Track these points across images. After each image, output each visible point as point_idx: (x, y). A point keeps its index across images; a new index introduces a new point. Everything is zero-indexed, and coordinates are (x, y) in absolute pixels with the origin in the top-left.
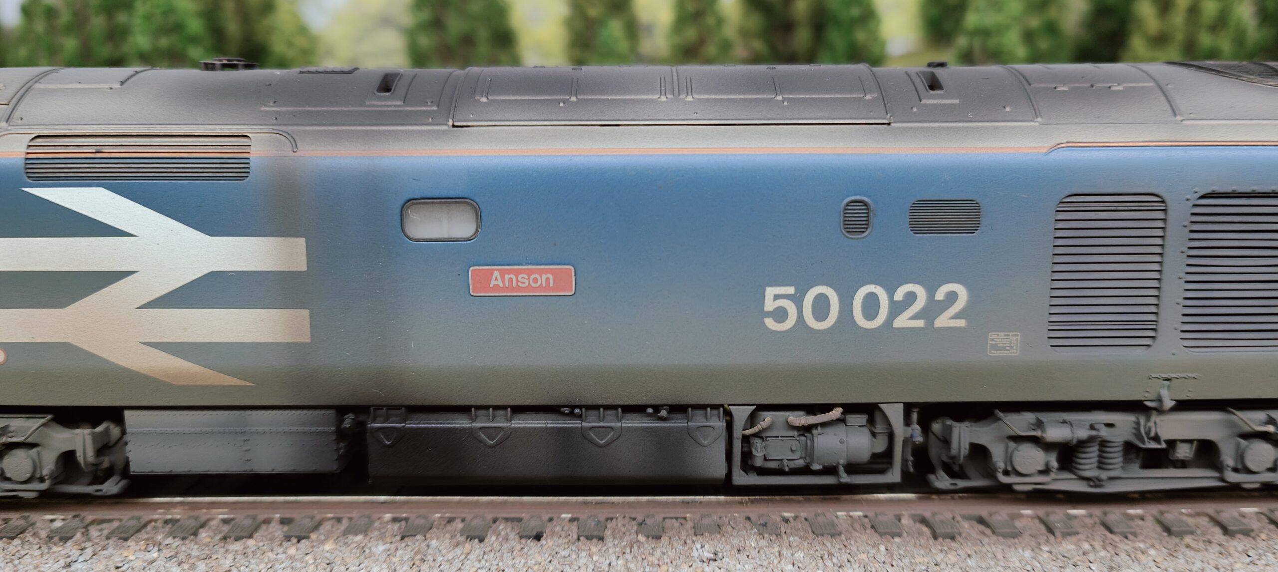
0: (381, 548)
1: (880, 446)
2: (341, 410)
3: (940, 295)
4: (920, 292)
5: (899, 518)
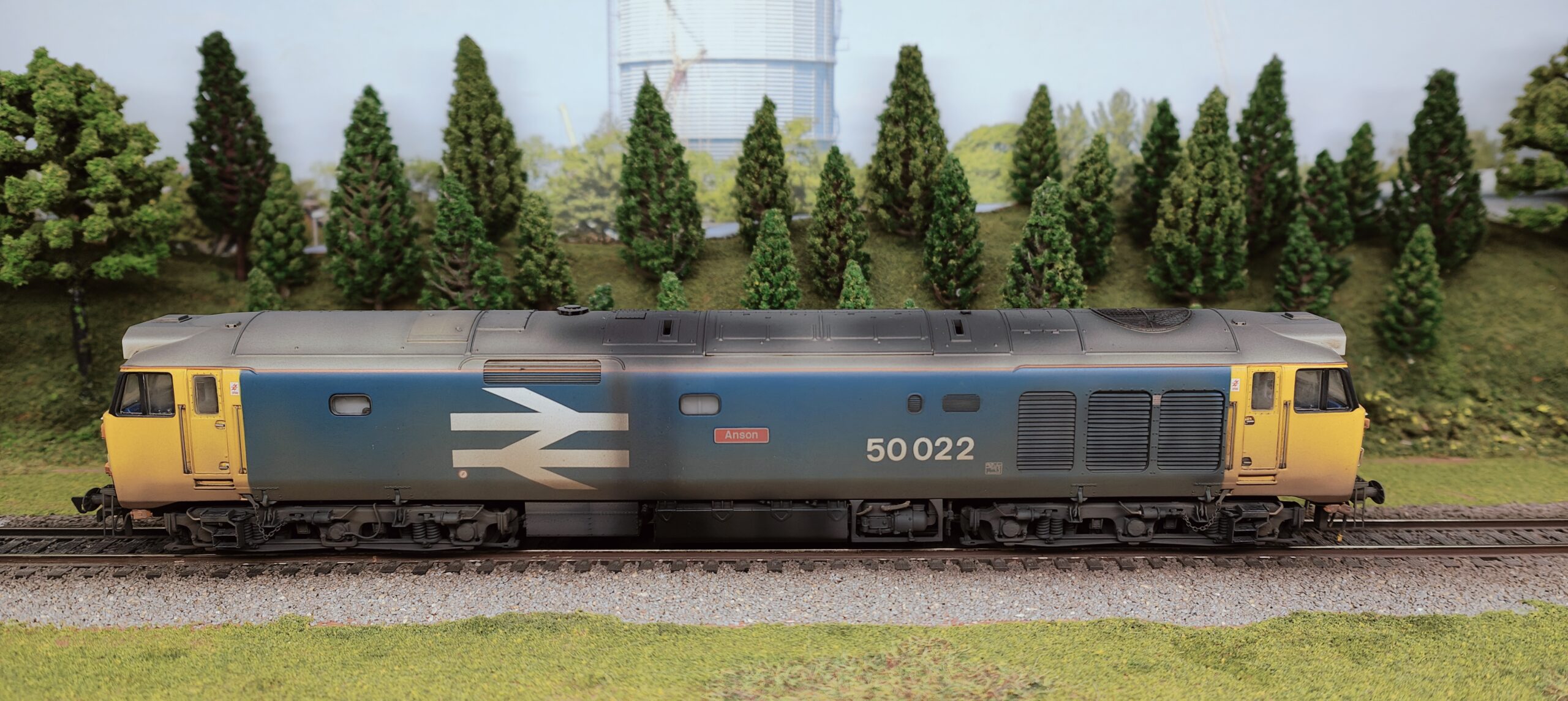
0: (662, 576)
1: (931, 523)
2: (641, 502)
3: (959, 443)
4: (949, 441)
5: (944, 561)
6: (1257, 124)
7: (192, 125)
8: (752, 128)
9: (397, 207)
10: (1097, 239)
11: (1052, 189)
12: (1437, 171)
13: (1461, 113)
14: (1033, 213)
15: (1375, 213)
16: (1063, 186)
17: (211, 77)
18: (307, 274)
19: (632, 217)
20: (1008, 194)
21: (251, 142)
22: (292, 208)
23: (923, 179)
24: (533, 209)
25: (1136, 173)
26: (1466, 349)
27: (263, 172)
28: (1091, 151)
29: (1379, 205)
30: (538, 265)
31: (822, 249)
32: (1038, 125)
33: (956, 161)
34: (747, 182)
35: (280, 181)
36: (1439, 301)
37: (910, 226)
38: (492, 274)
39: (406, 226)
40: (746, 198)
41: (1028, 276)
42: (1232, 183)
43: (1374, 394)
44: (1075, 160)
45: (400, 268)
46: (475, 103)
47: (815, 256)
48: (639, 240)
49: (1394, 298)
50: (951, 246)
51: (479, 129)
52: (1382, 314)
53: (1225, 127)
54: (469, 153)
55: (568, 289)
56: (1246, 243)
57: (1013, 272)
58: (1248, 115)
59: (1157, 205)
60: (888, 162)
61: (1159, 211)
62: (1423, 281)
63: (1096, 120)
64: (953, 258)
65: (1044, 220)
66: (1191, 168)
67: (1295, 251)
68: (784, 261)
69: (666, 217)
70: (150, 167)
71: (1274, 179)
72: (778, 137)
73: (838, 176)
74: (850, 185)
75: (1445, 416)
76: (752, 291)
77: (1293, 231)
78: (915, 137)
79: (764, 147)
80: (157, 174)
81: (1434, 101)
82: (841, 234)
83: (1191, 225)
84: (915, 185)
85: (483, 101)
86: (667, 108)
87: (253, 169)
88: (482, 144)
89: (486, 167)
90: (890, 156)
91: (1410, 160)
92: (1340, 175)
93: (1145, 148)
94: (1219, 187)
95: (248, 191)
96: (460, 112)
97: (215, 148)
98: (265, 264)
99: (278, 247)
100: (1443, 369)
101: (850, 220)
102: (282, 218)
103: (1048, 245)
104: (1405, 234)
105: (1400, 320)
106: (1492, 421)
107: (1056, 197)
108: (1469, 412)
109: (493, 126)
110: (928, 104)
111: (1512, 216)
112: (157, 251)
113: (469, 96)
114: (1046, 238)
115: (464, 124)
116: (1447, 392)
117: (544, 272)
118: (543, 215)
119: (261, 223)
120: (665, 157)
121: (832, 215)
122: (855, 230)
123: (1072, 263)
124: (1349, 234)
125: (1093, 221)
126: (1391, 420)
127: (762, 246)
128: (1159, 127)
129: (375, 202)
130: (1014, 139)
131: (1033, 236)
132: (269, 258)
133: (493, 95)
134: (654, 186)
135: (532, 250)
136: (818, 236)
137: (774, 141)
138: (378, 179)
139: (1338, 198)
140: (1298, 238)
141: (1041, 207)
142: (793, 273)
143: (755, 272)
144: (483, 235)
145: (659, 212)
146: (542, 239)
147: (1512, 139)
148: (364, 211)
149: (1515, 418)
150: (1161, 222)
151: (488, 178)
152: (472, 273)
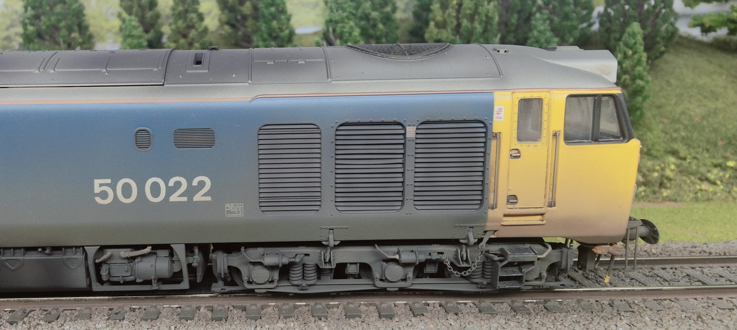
1: (177, 269)
3: (195, 183)
4: (183, 181)
26: (666, 121)
29: (594, 19)
59: (429, 12)
61: (431, 16)
62: (634, 67)
75: (656, 171)
77: (534, 27)
83: (455, 23)
106: (692, 174)
108: (673, 167)
149: (709, 171)
150: (432, 24)
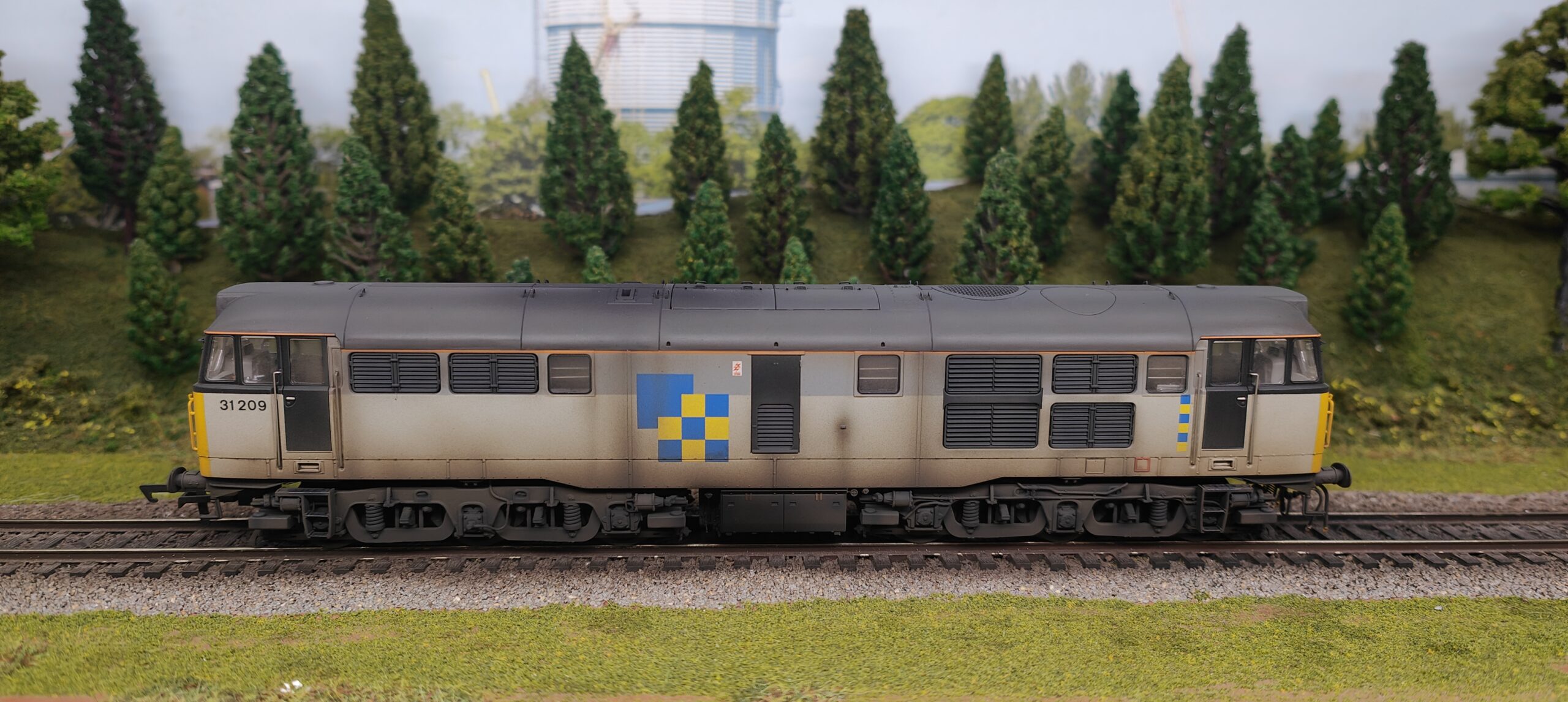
6: (1219, 98)
7: (77, 86)
8: (686, 95)
9: (296, 174)
10: (1054, 217)
11: (1006, 160)
12: (1406, 149)
13: (1431, 88)
14: (986, 186)
15: (1341, 194)
16: (1018, 159)
17: (97, 33)
18: (200, 248)
19: (557, 189)
20: (959, 172)
21: (140, 103)
22: (183, 175)
23: (870, 152)
24: (448, 178)
25: (1094, 149)
26: (1436, 336)
27: (154, 138)
28: (1047, 124)
29: (1344, 186)
30: (453, 239)
31: (762, 225)
32: (992, 98)
33: (905, 131)
34: (682, 152)
35: (171, 144)
36: (1408, 284)
37: (855, 203)
38: (401, 247)
39: (308, 196)
40: (681, 170)
41: (981, 253)
42: (1195, 158)
43: (1341, 382)
44: (1030, 132)
45: (299, 240)
46: (384, 63)
47: (754, 233)
48: (564, 214)
49: (1361, 282)
50: (899, 222)
51: (390, 91)
52: (1349, 299)
53: (1188, 97)
54: (379, 118)
55: (486, 266)
56: (1209, 221)
57: (965, 250)
58: (1211, 88)
59: (1116, 181)
60: (833, 134)
61: (1119, 187)
62: (1391, 264)
63: (1052, 93)
64: (902, 235)
65: (999, 193)
66: (1153, 141)
67: (1260, 230)
68: (720, 237)
69: (593, 189)
70: (28, 129)
71: (1237, 156)
72: (715, 105)
73: (779, 147)
74: (792, 156)
75: (1416, 406)
76: (685, 268)
77: (1258, 209)
78: (861, 106)
79: (701, 115)
80: (35, 137)
81: (1403, 75)
82: (782, 209)
83: (1151, 202)
84: (861, 158)
85: (395, 61)
86: (596, 73)
87: (143, 133)
88: (393, 108)
89: (397, 133)
90: (834, 126)
91: (1378, 138)
92: (1306, 151)
93: (1104, 122)
94: (1181, 161)
95: (136, 158)
96: (369, 73)
97: (101, 110)
98: (153, 236)
99: (169, 217)
100: (1413, 357)
101: (792, 194)
102: (171, 186)
103: (1002, 220)
104: (1372, 216)
105: (1369, 306)
106: (1463, 411)
107: (1010, 169)
108: (1438, 401)
109: (406, 87)
110: (875, 71)
111: (1482, 198)
112: (33, 222)
113: (378, 55)
114: (1000, 213)
115: (373, 85)
116: (1417, 380)
117: (460, 247)
118: (460, 184)
119: (148, 191)
120: (594, 124)
121: (772, 188)
122: (797, 204)
123: (1026, 240)
124: (1316, 213)
125: (1050, 198)
126: (1358, 410)
127: (697, 219)
128: (1119, 100)
129: (272, 167)
130: (966, 113)
131: (985, 211)
132: (158, 231)
133: (405, 54)
134: (581, 156)
135: (447, 223)
136: (757, 210)
137: (711, 109)
138: (276, 143)
139: (1305, 176)
140: (1264, 217)
141: (994, 180)
142: (730, 250)
143: (688, 249)
144: (391, 203)
145: (585, 183)
146: (457, 211)
147: (1483, 115)
148: (262, 179)
149: (1488, 409)
150: (1120, 199)
151: (401, 145)
152: (377, 247)
